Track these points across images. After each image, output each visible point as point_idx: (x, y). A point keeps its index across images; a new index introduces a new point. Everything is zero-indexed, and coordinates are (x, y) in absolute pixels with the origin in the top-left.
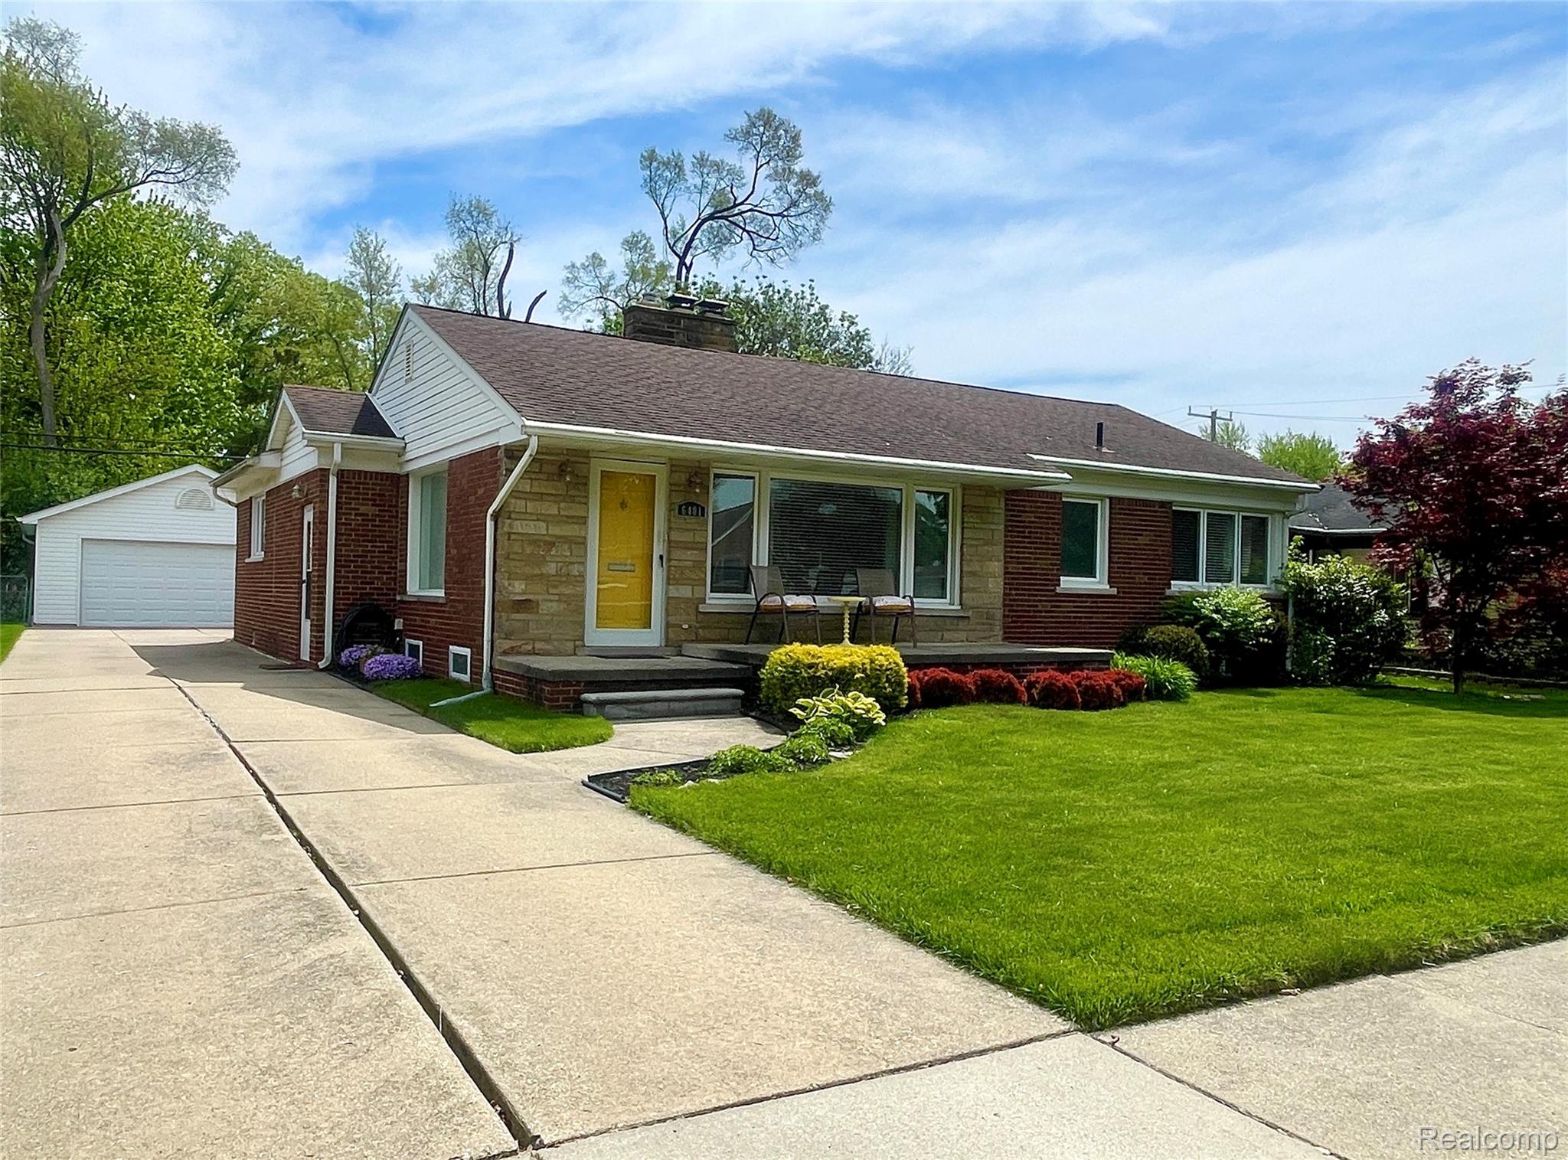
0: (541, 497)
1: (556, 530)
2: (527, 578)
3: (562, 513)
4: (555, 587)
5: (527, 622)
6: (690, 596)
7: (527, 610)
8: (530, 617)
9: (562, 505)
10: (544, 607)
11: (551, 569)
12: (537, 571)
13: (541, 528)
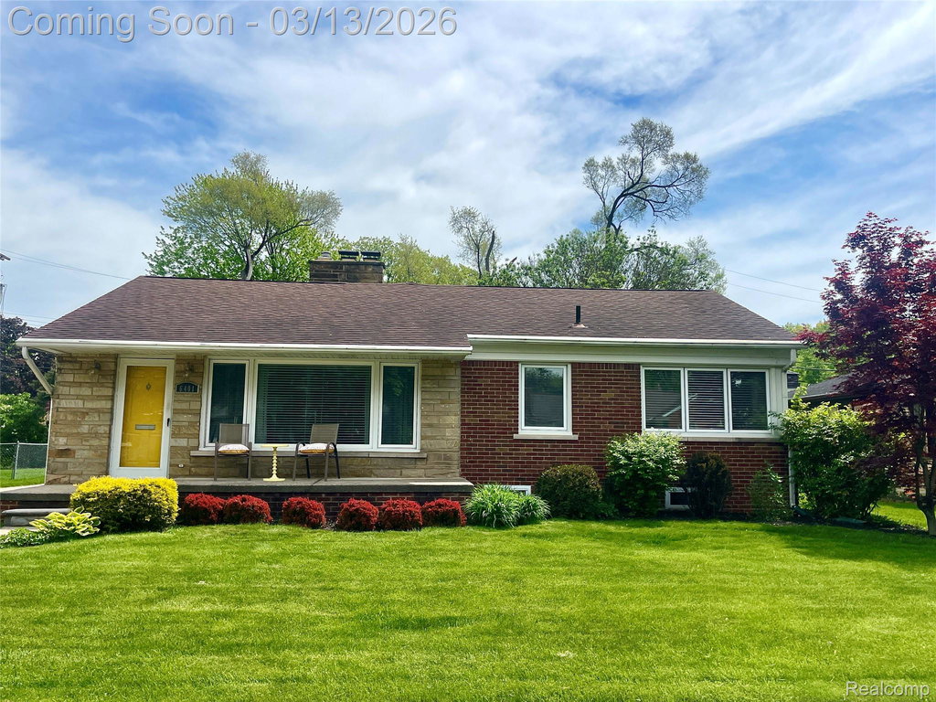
0: (80, 384)
1: (89, 405)
2: (67, 435)
3: (94, 394)
4: (88, 441)
5: (66, 464)
6: (185, 445)
7: (67, 456)
8: (67, 460)
9: (95, 389)
10: (78, 454)
11: (85, 429)
12: (75, 431)
13: (80, 404)
